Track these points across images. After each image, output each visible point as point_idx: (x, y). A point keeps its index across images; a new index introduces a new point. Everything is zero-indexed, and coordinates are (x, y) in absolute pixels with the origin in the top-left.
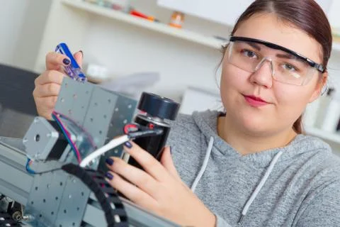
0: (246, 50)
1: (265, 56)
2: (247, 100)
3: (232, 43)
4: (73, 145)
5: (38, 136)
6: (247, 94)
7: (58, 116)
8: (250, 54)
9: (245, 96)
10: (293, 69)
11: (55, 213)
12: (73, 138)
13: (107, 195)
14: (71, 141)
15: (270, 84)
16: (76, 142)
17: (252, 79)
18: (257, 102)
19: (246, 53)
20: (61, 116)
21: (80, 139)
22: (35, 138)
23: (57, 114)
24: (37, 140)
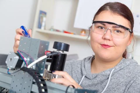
0: (100, 27)
1: (108, 27)
2: (102, 46)
3: (94, 24)
4: (25, 62)
5: (11, 59)
6: (102, 44)
7: (19, 52)
8: (102, 28)
9: (101, 45)
10: (119, 32)
11: (21, 90)
12: (25, 59)
13: (37, 77)
14: (24, 60)
15: (111, 39)
16: (27, 61)
17: (104, 38)
18: (106, 46)
19: (100, 28)
20: (20, 52)
21: (28, 59)
22: (10, 60)
23: (19, 51)
24: (11, 61)
